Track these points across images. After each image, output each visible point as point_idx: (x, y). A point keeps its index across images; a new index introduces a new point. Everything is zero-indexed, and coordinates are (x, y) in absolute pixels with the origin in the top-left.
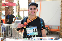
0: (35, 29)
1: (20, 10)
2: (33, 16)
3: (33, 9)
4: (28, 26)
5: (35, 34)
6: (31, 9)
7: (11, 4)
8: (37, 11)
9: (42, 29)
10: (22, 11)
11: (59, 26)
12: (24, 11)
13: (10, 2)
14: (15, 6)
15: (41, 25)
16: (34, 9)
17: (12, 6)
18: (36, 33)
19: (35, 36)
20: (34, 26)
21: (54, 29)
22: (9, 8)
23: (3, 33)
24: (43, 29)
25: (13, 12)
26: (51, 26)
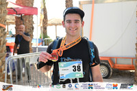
0: (76, 65)
1: (49, 22)
2: (73, 36)
3: (73, 22)
4: (62, 59)
5: (78, 75)
6: (69, 22)
7: (27, 11)
8: (83, 25)
9: (94, 64)
10: (52, 25)
11: (133, 59)
12: (56, 25)
13: (25, 6)
14: (37, 14)
15: (90, 56)
16: (76, 21)
17: (30, 15)
18: (80, 74)
19: (78, 81)
20: (74, 58)
21: (122, 64)
22: (24, 19)
23: (10, 73)
24: (96, 65)
25: (33, 28)
26: (117, 58)
